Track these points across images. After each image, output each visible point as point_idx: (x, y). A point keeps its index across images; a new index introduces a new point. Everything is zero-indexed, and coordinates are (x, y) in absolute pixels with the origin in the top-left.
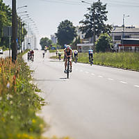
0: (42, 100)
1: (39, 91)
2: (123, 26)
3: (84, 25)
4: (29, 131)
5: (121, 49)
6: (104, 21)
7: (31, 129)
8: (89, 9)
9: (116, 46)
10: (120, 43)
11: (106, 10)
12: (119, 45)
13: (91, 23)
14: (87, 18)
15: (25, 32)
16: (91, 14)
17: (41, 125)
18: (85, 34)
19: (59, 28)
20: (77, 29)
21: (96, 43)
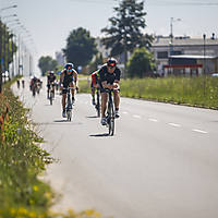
0: (46, 154)
1: (41, 141)
2: (171, 36)
3: (109, 36)
4: (28, 204)
5: (169, 73)
6: (140, 28)
7: (31, 202)
8: (116, 9)
9: (160, 67)
10: (166, 63)
11: (143, 11)
12: (164, 67)
13: (119, 31)
14: (114, 23)
15: (15, 48)
16: (120, 17)
17: (47, 195)
18: (110, 49)
19: (68, 40)
20: (97, 42)
21: (128, 63)
